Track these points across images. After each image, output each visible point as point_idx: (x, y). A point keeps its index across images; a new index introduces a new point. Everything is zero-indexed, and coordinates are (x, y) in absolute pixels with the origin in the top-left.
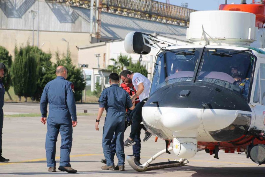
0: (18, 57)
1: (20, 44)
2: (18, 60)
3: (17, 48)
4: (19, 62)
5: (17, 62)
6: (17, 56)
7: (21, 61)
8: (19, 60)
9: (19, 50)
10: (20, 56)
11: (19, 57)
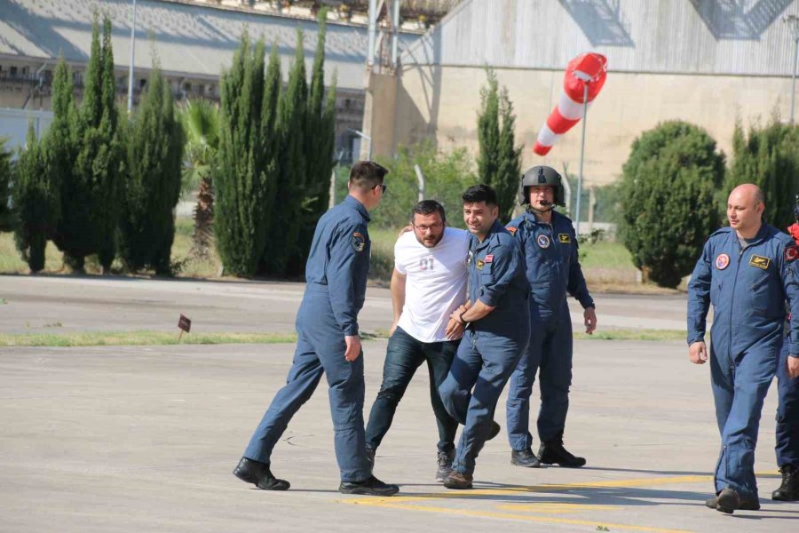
0: (744, 158)
1: (749, 118)
2: (744, 166)
3: (740, 129)
4: (748, 172)
5: (740, 174)
6: (742, 155)
7: (751, 170)
8: (748, 167)
9: (746, 138)
10: (751, 156)
11: (748, 157)
